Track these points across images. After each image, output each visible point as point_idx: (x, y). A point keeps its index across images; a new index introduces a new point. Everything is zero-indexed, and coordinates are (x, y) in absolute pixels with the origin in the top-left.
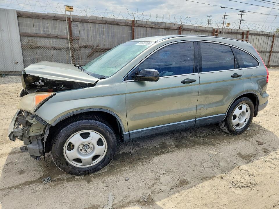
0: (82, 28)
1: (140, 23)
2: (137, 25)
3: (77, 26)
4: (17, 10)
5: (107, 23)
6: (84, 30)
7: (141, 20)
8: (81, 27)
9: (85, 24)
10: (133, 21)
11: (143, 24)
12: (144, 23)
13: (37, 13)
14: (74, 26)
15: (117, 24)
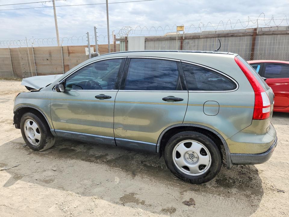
0: (193, 45)
1: (266, 30)
2: (260, 33)
3: (188, 43)
4: (145, 36)
5: (220, 36)
6: (194, 46)
7: (268, 26)
8: (192, 43)
9: (196, 40)
10: (255, 29)
11: (271, 31)
12: (273, 29)
13: (152, 36)
14: (185, 44)
15: (232, 36)
